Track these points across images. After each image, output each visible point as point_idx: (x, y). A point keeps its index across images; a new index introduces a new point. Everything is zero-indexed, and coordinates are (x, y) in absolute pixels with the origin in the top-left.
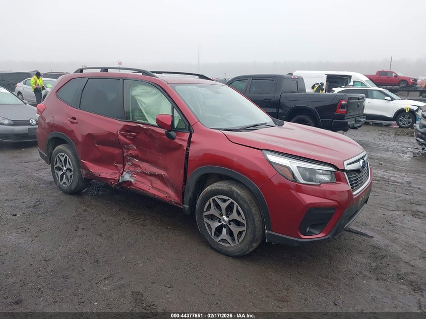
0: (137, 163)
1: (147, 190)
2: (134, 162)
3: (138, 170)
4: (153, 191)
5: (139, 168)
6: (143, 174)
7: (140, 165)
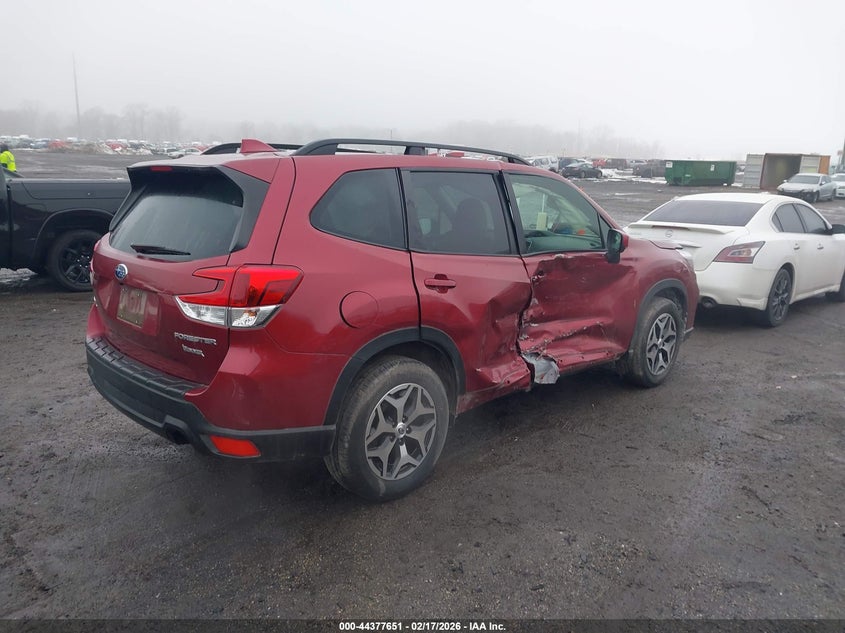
0: (537, 330)
1: (581, 360)
2: (532, 330)
3: (548, 339)
4: (589, 358)
5: (545, 336)
6: (559, 341)
7: (547, 329)
